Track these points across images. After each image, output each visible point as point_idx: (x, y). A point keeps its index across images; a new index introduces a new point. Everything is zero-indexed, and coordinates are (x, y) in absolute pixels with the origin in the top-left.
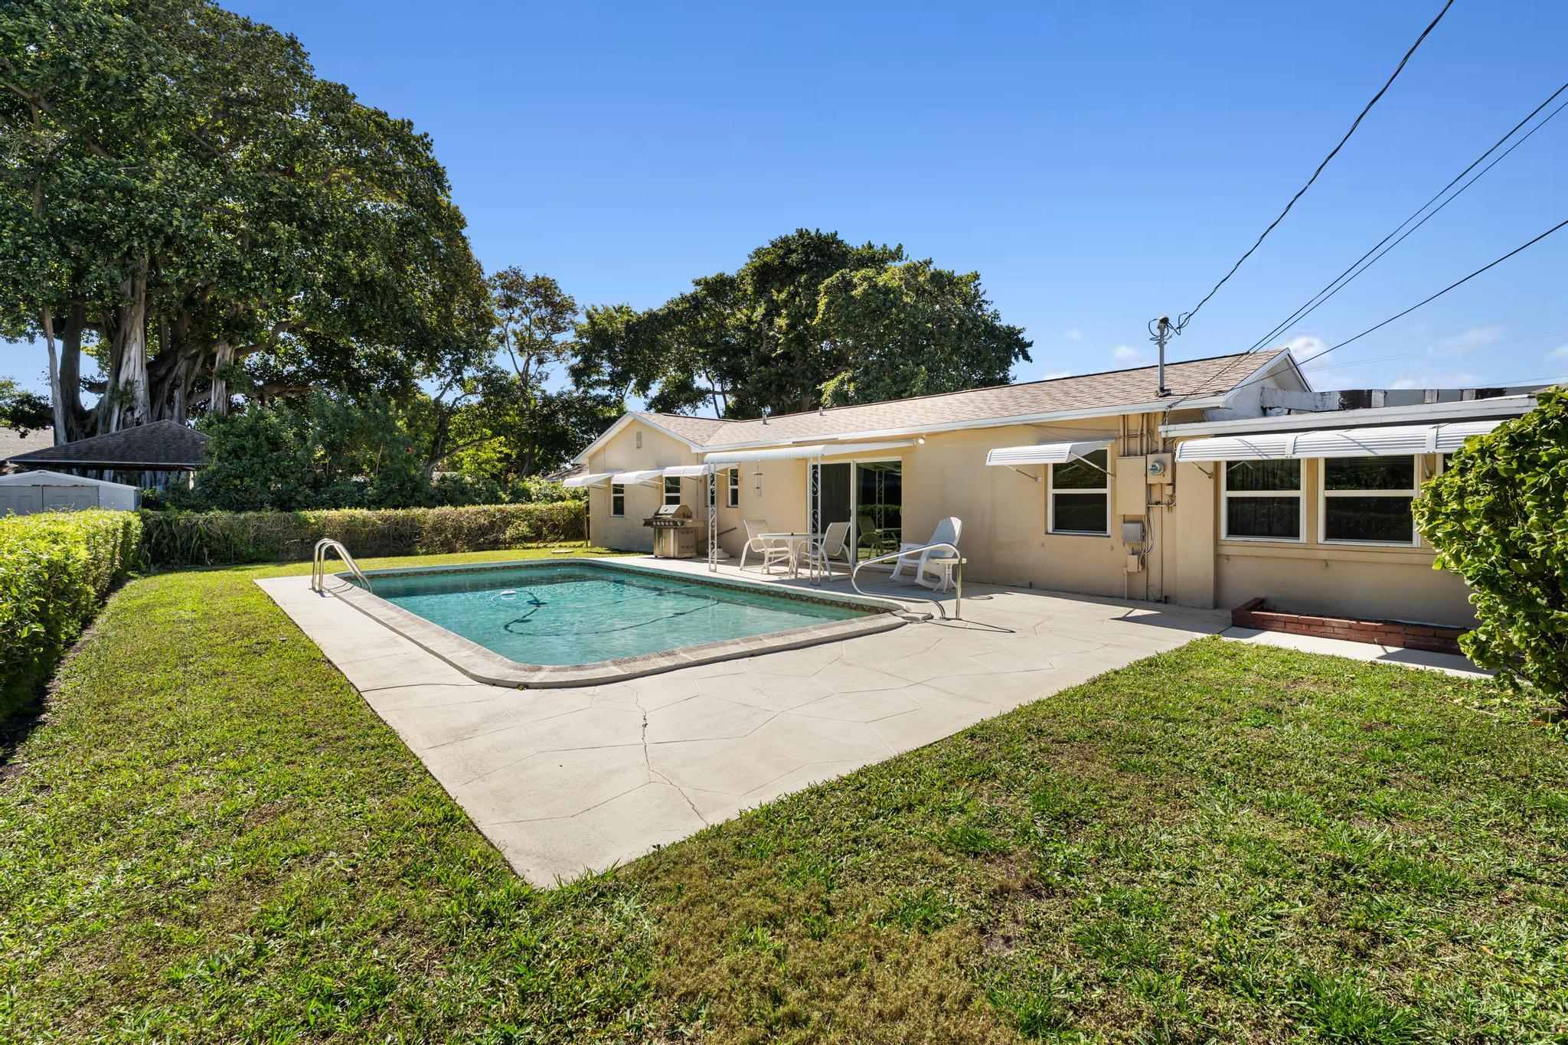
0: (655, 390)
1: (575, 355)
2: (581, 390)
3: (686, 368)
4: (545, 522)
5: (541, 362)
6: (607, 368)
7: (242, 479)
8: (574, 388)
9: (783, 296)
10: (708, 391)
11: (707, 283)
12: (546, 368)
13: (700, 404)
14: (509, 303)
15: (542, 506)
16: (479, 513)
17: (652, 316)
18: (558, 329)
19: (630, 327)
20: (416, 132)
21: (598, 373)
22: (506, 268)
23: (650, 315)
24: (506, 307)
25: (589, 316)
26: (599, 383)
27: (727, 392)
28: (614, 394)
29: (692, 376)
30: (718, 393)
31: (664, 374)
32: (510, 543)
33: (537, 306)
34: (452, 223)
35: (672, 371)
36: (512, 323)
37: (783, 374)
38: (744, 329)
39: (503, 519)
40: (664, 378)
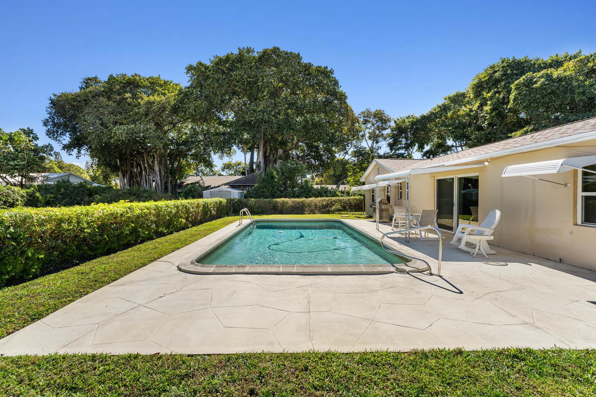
0: (427, 148)
1: (391, 139)
2: (393, 151)
3: (442, 137)
4: (347, 204)
5: (377, 142)
6: (404, 141)
7: (263, 189)
8: (390, 151)
9: (489, 95)
10: (453, 146)
11: (449, 98)
12: (380, 144)
13: (449, 152)
14: (366, 122)
15: (346, 198)
16: (323, 200)
17: (423, 117)
18: (385, 129)
19: (413, 124)
20: (329, 69)
21: (400, 144)
22: (365, 110)
23: (422, 117)
24: (365, 124)
25: (395, 122)
26: (400, 148)
27: (463, 146)
28: (406, 152)
29: (445, 140)
30: (458, 147)
31: (432, 141)
32: (334, 212)
33: (377, 121)
34: (342, 98)
35: (436, 140)
36: (367, 130)
37: (489, 133)
38: (468, 115)
39: (331, 202)
40: (432, 143)
